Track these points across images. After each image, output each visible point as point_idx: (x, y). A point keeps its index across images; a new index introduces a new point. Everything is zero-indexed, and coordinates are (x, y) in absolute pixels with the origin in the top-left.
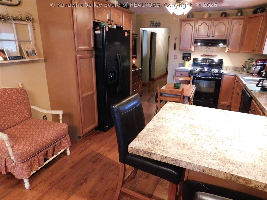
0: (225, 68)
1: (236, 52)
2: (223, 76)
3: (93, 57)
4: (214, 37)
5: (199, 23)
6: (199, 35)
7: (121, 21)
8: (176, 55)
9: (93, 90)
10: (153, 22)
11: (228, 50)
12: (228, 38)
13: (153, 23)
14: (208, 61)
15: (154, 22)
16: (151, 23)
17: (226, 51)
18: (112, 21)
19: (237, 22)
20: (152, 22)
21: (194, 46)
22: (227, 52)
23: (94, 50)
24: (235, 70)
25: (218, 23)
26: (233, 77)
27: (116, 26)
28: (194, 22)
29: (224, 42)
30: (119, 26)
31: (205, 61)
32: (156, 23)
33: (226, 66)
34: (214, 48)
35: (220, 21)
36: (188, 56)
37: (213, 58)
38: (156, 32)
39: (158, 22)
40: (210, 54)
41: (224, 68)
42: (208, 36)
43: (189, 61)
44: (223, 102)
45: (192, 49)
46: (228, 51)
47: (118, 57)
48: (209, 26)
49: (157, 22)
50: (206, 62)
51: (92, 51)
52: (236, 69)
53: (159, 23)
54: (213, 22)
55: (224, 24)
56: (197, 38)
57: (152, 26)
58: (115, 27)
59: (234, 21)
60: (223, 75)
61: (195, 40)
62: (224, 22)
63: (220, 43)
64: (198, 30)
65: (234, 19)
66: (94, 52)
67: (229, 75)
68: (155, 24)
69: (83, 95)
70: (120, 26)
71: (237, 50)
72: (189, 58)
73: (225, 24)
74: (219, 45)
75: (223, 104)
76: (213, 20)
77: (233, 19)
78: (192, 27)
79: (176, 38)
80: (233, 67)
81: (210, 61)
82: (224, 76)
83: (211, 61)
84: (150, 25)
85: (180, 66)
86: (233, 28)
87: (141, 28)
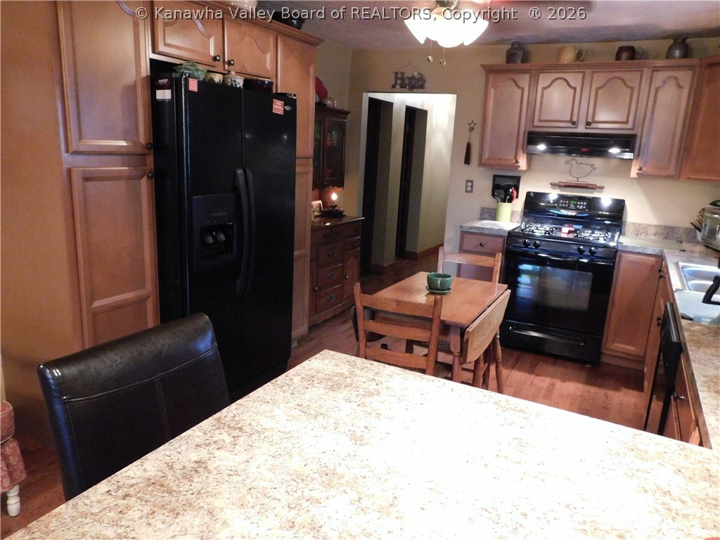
0: (632, 230)
1: (669, 177)
2: (620, 256)
3: (144, 176)
4: (593, 125)
5: (544, 80)
6: (543, 118)
7: (269, 64)
8: (472, 182)
9: (142, 286)
10: (403, 74)
11: (640, 169)
12: (640, 129)
13: (403, 79)
14: (576, 205)
15: (406, 75)
16: (396, 79)
17: (634, 172)
18: (229, 63)
19: (669, 78)
20: (399, 76)
21: (527, 154)
22: (636, 176)
23: (149, 154)
24: (666, 238)
25: (606, 80)
26: (653, 259)
27: (246, 81)
28: (527, 76)
29: (627, 142)
30: (257, 80)
31: (563, 203)
32: (413, 78)
33: (634, 224)
34: (597, 162)
35: (613, 75)
36: (510, 187)
37: (593, 193)
38: (425, 109)
39: (419, 74)
40: (583, 181)
41: (628, 229)
42: (574, 123)
43: (513, 202)
44: (618, 343)
45: (520, 164)
46: (638, 174)
47: (241, 179)
48: (575, 89)
49: (416, 74)
50: (569, 206)
51: (144, 155)
52: (668, 233)
53: (420, 78)
54: (588, 78)
55: (626, 85)
56: (538, 127)
57: (398, 87)
58: (240, 82)
59: (660, 77)
60: (618, 253)
61: (530, 133)
62: (624, 78)
63: (611, 146)
64: (541, 103)
65: (661, 67)
66: (150, 160)
67: (639, 253)
68: (407, 82)
69: (94, 303)
70: (261, 81)
71: (671, 171)
72: (512, 193)
73: (631, 85)
74: (606, 152)
75: (619, 352)
76: (588, 72)
77: (656, 69)
78: (520, 91)
79: (472, 125)
80: (660, 226)
81: (580, 205)
82: (623, 254)
83: (583, 205)
84: (392, 82)
85: (484, 216)
86: (656, 97)
87: (364, 94)
